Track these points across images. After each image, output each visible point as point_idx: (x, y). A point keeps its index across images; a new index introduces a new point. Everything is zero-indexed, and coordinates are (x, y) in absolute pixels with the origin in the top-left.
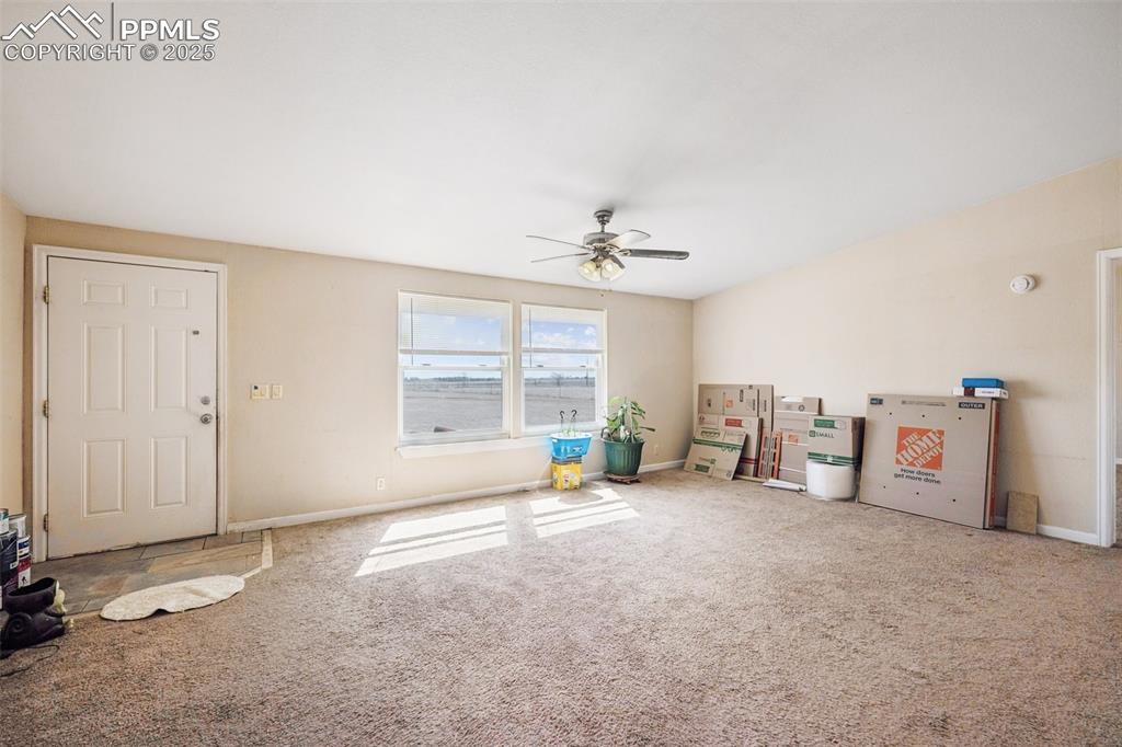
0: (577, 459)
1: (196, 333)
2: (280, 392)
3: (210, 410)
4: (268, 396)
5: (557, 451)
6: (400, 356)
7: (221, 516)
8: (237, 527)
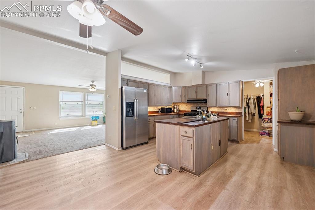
0: (96, 120)
1: (19, 98)
2: (35, 108)
3: (22, 111)
4: (33, 109)
5: (92, 119)
6: (60, 102)
7: (24, 129)
8: (27, 131)
